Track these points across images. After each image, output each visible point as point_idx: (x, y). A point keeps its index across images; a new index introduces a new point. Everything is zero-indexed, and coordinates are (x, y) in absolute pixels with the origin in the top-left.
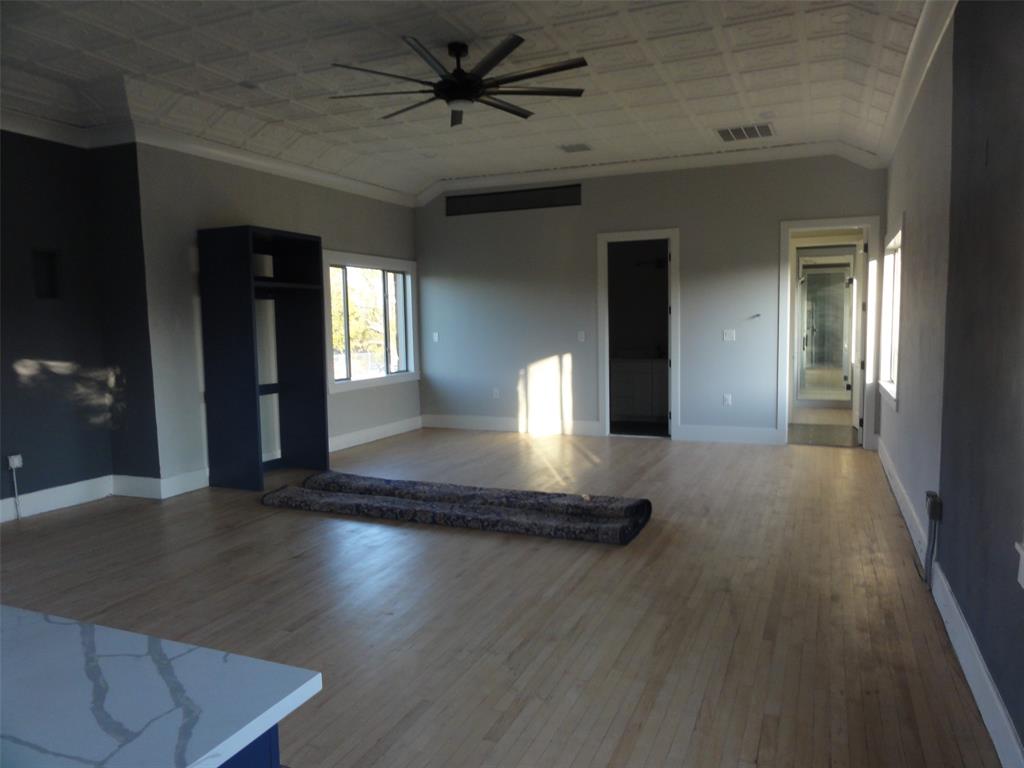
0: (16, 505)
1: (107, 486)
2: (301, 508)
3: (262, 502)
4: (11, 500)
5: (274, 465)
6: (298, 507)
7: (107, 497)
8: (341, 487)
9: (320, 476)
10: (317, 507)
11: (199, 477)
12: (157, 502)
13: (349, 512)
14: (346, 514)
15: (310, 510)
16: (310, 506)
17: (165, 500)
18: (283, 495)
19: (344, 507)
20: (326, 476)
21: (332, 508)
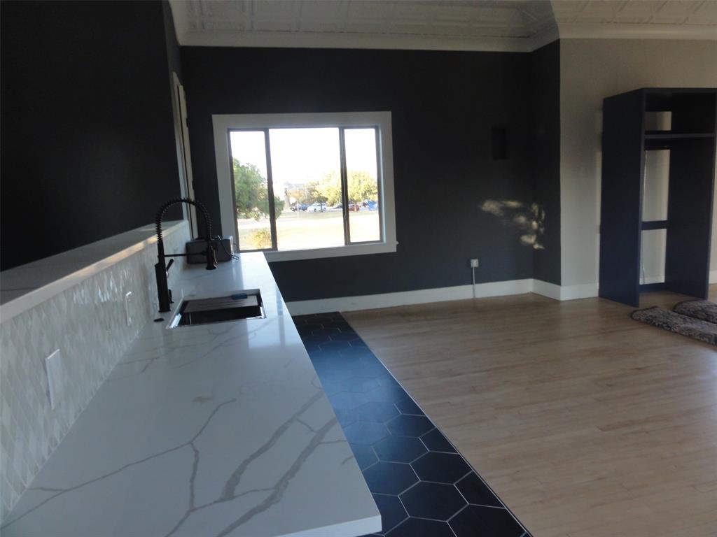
0: (474, 290)
1: (528, 286)
2: (663, 328)
3: (631, 317)
4: (470, 287)
5: (655, 288)
6: (660, 327)
7: (528, 293)
8: (708, 315)
9: (691, 303)
10: (677, 330)
11: (591, 289)
12: (556, 302)
13: (707, 340)
14: (705, 342)
15: (670, 330)
16: (670, 328)
17: (564, 301)
18: (651, 314)
19: (702, 335)
20: (698, 304)
21: (692, 333)
